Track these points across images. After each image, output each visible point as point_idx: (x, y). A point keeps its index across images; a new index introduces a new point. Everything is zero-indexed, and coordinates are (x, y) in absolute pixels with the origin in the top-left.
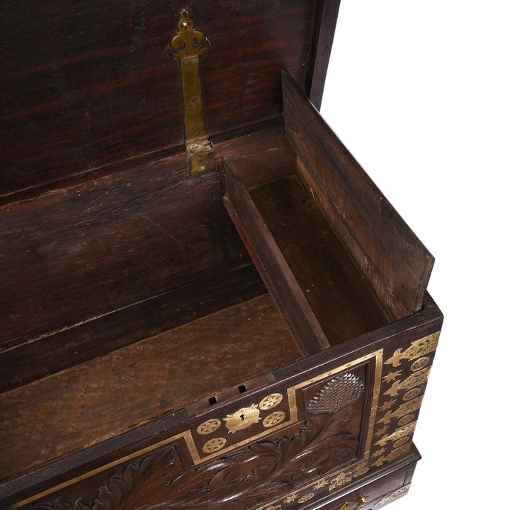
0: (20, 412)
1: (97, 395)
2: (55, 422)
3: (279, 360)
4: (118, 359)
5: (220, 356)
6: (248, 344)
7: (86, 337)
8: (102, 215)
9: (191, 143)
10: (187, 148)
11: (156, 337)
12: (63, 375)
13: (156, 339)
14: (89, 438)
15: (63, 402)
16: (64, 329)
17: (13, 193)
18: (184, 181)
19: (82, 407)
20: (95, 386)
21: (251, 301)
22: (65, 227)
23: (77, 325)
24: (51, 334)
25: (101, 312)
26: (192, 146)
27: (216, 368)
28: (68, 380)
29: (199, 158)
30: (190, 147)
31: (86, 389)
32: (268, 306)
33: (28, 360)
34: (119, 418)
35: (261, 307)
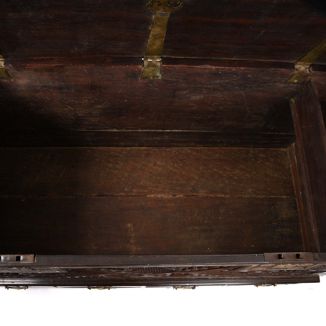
0: (119, 162)
1: (160, 169)
2: (135, 175)
3: (262, 192)
4: (175, 153)
5: (231, 175)
6: (248, 175)
7: (167, 138)
8: (223, 86)
9: (299, 64)
10: (296, 66)
11: (199, 148)
12: (144, 150)
13: (198, 149)
14: (150, 192)
15: (141, 166)
16: (159, 131)
17: (183, 57)
18: (279, 84)
19: (151, 173)
20: (159, 163)
21: (257, 149)
22: (199, 86)
23: (166, 131)
24: (151, 131)
25: (182, 129)
26: (298, 66)
27: (227, 182)
28: (146, 154)
29: (299, 75)
30: (297, 66)
31: (155, 163)
32: (265, 157)
33: (133, 138)
34: (168, 188)
35: (261, 155)
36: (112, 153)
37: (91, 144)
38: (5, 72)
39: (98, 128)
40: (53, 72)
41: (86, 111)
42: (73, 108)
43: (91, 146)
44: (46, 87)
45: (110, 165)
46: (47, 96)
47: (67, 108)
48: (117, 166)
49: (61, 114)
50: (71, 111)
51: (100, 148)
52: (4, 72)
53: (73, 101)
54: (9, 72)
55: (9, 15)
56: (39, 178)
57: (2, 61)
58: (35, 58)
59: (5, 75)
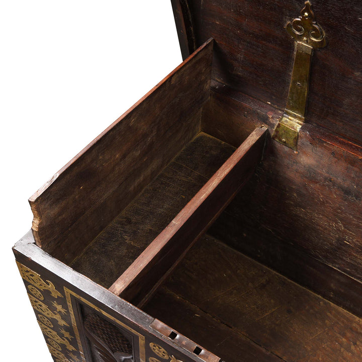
36: (354, 325)
37: (332, 296)
38: (295, 138)
39: (358, 276)
40: (353, 166)
41: (358, 241)
42: (345, 227)
43: (330, 299)
44: (331, 181)
45: (343, 339)
46: (322, 194)
47: (337, 223)
48: (353, 347)
49: (322, 227)
50: (339, 230)
51: (341, 309)
52: (293, 137)
53: (351, 217)
54: (299, 140)
55: (355, 73)
56: (235, 300)
57: (300, 124)
58: (342, 139)
59: (291, 141)
